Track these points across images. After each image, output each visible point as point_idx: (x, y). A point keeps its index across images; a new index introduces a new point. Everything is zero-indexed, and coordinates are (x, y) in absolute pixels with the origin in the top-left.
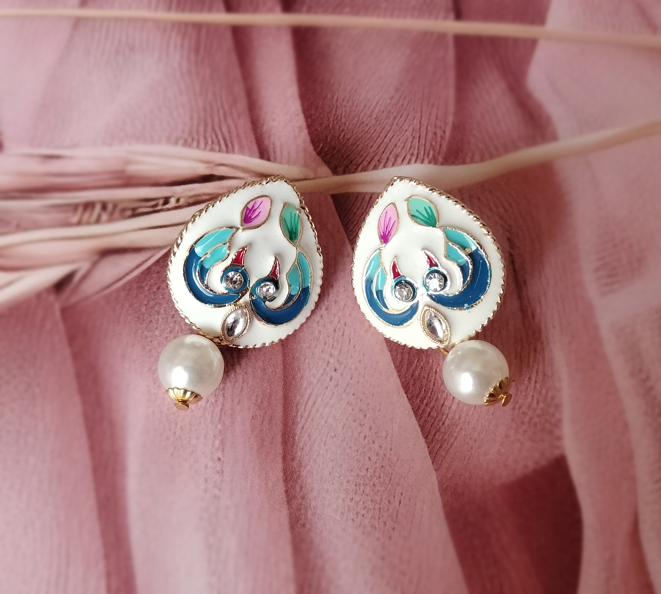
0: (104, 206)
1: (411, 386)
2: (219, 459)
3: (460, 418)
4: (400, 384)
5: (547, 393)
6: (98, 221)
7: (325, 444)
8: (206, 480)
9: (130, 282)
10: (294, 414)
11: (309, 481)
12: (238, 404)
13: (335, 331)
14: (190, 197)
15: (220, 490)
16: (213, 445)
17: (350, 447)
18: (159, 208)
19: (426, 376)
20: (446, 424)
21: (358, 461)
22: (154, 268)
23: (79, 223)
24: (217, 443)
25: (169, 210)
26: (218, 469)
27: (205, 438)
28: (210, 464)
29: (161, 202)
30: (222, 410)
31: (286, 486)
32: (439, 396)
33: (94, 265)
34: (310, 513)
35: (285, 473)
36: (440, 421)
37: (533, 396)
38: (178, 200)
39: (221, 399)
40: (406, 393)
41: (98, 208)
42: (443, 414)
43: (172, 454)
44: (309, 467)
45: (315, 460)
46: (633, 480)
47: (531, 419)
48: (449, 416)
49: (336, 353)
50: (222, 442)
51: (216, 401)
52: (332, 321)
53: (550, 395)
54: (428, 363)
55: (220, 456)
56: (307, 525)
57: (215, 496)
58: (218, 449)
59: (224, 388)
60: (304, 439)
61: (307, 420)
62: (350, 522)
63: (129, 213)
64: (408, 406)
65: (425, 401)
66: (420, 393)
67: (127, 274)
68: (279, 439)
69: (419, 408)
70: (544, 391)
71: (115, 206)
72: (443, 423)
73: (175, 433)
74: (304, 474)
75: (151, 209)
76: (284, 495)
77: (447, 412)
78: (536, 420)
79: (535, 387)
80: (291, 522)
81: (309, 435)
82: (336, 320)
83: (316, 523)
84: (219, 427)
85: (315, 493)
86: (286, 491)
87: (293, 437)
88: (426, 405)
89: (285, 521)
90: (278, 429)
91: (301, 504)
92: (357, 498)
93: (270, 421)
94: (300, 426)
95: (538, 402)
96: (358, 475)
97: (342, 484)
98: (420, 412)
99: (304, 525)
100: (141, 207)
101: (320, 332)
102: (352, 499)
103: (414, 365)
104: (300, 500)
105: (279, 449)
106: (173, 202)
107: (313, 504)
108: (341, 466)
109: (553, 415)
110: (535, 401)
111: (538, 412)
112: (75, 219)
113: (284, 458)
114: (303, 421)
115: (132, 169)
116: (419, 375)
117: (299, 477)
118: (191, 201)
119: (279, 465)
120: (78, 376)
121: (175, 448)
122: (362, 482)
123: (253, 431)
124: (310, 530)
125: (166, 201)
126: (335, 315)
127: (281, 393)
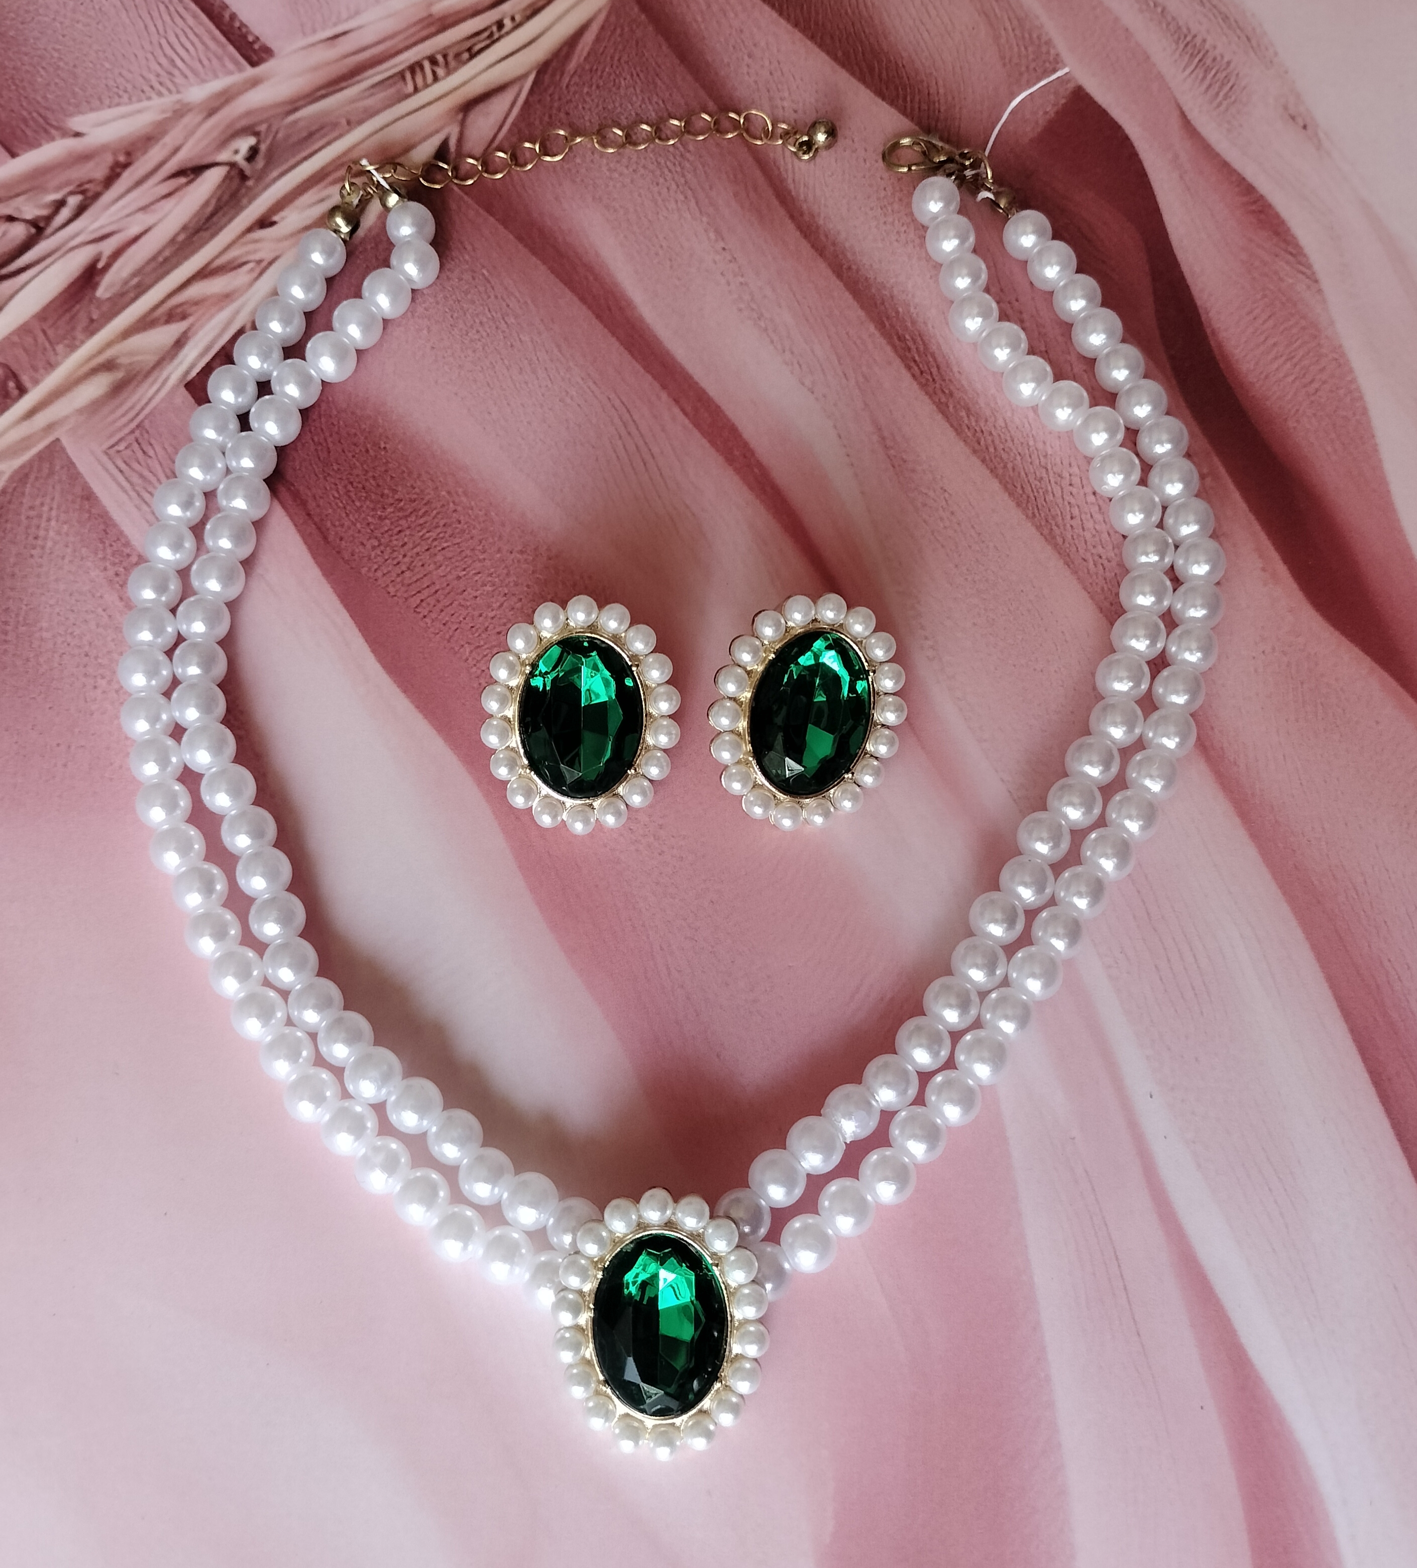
0: (433, 61)
1: (885, 91)
2: (724, 249)
3: (953, 98)
4: (872, 95)
5: (1030, 35)
6: (436, 79)
7: (827, 186)
8: (722, 274)
9: (514, 124)
10: (776, 172)
11: (831, 226)
12: (711, 188)
13: (771, 74)
14: (525, 9)
15: (742, 276)
16: (709, 238)
17: (855, 177)
18: (496, 36)
19: (895, 74)
20: (942, 110)
21: (871, 186)
22: (531, 99)
23: (416, 90)
24: (712, 235)
25: (508, 33)
26: (729, 258)
27: (696, 236)
28: (717, 258)
29: (495, 29)
30: (697, 203)
31: (809, 242)
32: (920, 87)
33: (463, 123)
34: (849, 255)
35: (801, 231)
36: (934, 111)
37: (1018, 45)
38: (513, 19)
39: (689, 193)
40: (883, 99)
41: (427, 65)
42: (934, 103)
43: (671, 267)
44: (822, 215)
45: (825, 206)
46: (1160, 77)
47: (1027, 67)
48: (942, 101)
49: (786, 94)
50: (718, 232)
51: (686, 198)
52: (762, 66)
53: (1035, 36)
54: (890, 61)
55: (722, 244)
56: (854, 267)
57: (741, 284)
58: (716, 240)
59: (686, 182)
60: (802, 190)
61: (794, 172)
62: (896, 244)
63: (466, 56)
64: (893, 111)
65: (908, 99)
66: (898, 95)
67: (506, 118)
68: (775, 202)
69: (905, 107)
70: (1027, 36)
71: (445, 56)
72: (939, 111)
73: (661, 247)
74: (821, 222)
75: (488, 42)
76: (812, 251)
77: (937, 99)
78: (1033, 65)
79: (1015, 35)
80: (834, 272)
81: (805, 185)
82: (767, 63)
83: (861, 261)
84: (705, 219)
85: (843, 235)
86: (813, 246)
87: (790, 192)
88: (911, 102)
89: (829, 272)
90: (769, 193)
91: (835, 250)
92: (890, 219)
93: (755, 189)
94: (790, 181)
95: (1026, 48)
96: (878, 199)
97: (866, 214)
98: (909, 110)
99: (849, 268)
100: (475, 44)
101: (756, 82)
102: (885, 223)
103: (877, 70)
104: (832, 248)
105: (782, 212)
106: (508, 23)
107: (847, 245)
108: (855, 198)
109: (1048, 53)
110: (1023, 49)
111: (1031, 57)
112: (410, 88)
113: (792, 217)
114: (790, 175)
115: (439, 8)
116: (887, 75)
117: (818, 227)
118: (528, 12)
119: (791, 226)
120: (520, 239)
121: (670, 260)
122: (886, 203)
123: (742, 207)
124: (858, 271)
125: (500, 25)
126: (762, 59)
127: (751, 159)
